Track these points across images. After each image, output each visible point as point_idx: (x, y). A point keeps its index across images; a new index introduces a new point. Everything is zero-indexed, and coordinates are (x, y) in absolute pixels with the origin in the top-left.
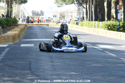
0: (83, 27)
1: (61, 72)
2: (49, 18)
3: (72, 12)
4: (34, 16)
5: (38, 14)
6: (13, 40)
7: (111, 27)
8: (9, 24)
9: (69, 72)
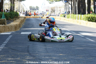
0: (69, 19)
1: (52, 54)
2: (43, 12)
3: (61, 7)
4: (31, 10)
5: (34, 9)
6: (15, 29)
7: (90, 19)
8: (12, 17)
9: (58, 54)
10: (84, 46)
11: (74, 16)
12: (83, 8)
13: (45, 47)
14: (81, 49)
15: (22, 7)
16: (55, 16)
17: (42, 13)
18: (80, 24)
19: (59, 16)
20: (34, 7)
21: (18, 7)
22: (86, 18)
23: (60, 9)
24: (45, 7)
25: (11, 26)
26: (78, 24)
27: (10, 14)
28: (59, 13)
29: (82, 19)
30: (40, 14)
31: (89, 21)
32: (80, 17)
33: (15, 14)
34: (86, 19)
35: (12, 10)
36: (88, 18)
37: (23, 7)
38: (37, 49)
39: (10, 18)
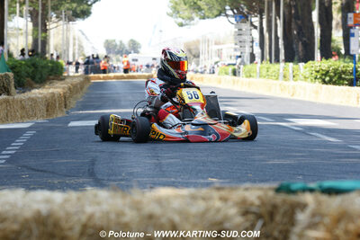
1: (180, 180)
2: (154, 59)
3: (221, 41)
5: (122, 51)
6: (47, 111)
7: (331, 78)
8: (38, 76)
9: (203, 178)
10: (302, 156)
11: (271, 70)
12: (304, 39)
13: (156, 161)
15: (77, 42)
16: (202, 73)
17: (151, 62)
18: (293, 95)
19: (214, 73)
20: (121, 42)
21: (61, 42)
22: (315, 74)
23: (219, 47)
25: (31, 99)
26: (286, 95)
27: (29, 63)
28: (216, 63)
29: (301, 77)
30: (144, 68)
31: (324, 82)
32: (291, 72)
33: (50, 65)
34: (316, 78)
35: (39, 50)
36: (323, 75)
37: (79, 41)
38: (123, 166)
39: (29, 79)
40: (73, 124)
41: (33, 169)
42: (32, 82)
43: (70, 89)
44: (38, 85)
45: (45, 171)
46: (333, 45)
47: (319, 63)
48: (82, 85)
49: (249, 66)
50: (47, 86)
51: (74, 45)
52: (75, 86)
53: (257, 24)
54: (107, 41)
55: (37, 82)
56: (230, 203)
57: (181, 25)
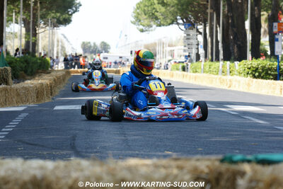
0: (197, 74)
1: (142, 152)
2: (121, 57)
3: (174, 44)
4: (87, 54)
5: (95, 51)
6: (37, 97)
7: (260, 73)
8: (29, 70)
9: (161, 151)
11: (212, 67)
12: (239, 43)
13: (123, 138)
14: (229, 141)
15: (60, 44)
16: (158, 69)
17: (119, 60)
18: (230, 87)
19: (167, 69)
20: (94, 44)
21: (48, 43)
22: (247, 70)
23: (172, 48)
24: (129, 44)
25: (25, 88)
26: (225, 87)
27: (23, 60)
28: (169, 61)
29: (236, 73)
30: (113, 64)
31: (254, 77)
32: (228, 68)
33: (39, 61)
34: (248, 74)
35: (31, 50)
36: (253, 71)
37: (62, 42)
38: (98, 142)
39: (23, 72)
40: (57, 108)
41: (27, 143)
42: (25, 75)
43: (55, 80)
44: (29, 77)
45: (36, 145)
46: (261, 47)
47: (250, 62)
48: (64, 77)
49: (195, 63)
50: (37, 78)
51: (58, 46)
52: (59, 78)
53: (201, 30)
54: (84, 43)
55: (28, 75)
56: (185, 171)
57: (142, 31)
